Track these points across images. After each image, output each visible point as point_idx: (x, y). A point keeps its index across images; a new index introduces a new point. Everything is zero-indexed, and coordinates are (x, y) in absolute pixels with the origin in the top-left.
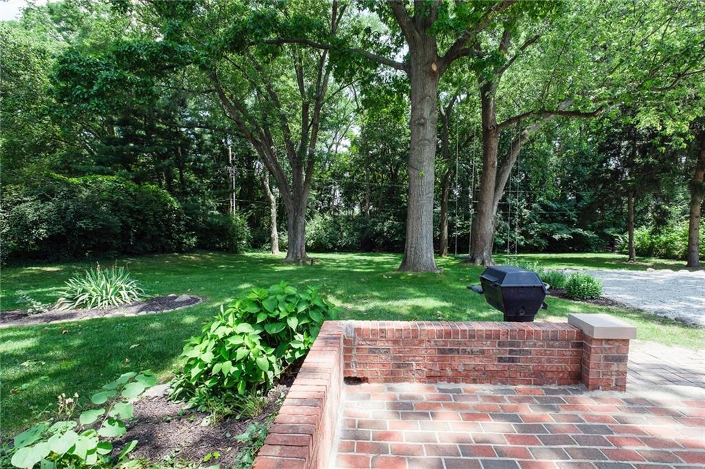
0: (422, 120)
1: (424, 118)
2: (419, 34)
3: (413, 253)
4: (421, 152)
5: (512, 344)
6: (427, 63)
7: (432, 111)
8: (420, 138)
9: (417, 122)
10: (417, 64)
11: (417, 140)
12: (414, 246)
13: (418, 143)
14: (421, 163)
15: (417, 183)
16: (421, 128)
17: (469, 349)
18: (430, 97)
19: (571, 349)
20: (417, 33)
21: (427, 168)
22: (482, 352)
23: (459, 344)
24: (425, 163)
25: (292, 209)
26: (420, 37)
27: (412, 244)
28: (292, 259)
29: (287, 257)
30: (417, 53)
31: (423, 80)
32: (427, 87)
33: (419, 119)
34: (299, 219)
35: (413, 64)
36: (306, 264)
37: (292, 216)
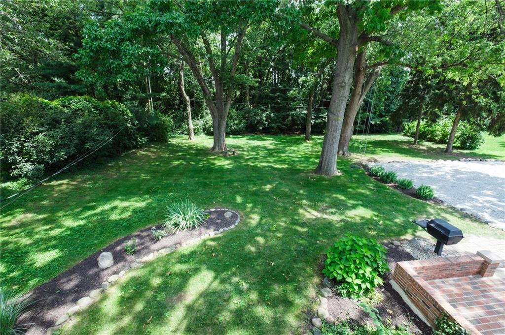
1: (345, 83)
2: (350, 23)
3: (326, 164)
4: (339, 105)
5: (463, 266)
6: (353, 45)
7: (350, 78)
8: (341, 95)
9: (339, 85)
10: (345, 45)
12: (327, 160)
13: (338, 98)
15: (334, 124)
16: (342, 89)
17: (449, 269)
18: (350, 68)
19: (480, 265)
20: (349, 22)
22: (453, 269)
23: (447, 268)
24: (341, 112)
25: (218, 116)
26: (350, 26)
27: (326, 159)
28: (219, 150)
29: (213, 148)
30: (347, 36)
31: (348, 56)
32: (350, 61)
33: (341, 83)
34: (223, 123)
35: (342, 43)
36: (230, 155)
37: (217, 121)
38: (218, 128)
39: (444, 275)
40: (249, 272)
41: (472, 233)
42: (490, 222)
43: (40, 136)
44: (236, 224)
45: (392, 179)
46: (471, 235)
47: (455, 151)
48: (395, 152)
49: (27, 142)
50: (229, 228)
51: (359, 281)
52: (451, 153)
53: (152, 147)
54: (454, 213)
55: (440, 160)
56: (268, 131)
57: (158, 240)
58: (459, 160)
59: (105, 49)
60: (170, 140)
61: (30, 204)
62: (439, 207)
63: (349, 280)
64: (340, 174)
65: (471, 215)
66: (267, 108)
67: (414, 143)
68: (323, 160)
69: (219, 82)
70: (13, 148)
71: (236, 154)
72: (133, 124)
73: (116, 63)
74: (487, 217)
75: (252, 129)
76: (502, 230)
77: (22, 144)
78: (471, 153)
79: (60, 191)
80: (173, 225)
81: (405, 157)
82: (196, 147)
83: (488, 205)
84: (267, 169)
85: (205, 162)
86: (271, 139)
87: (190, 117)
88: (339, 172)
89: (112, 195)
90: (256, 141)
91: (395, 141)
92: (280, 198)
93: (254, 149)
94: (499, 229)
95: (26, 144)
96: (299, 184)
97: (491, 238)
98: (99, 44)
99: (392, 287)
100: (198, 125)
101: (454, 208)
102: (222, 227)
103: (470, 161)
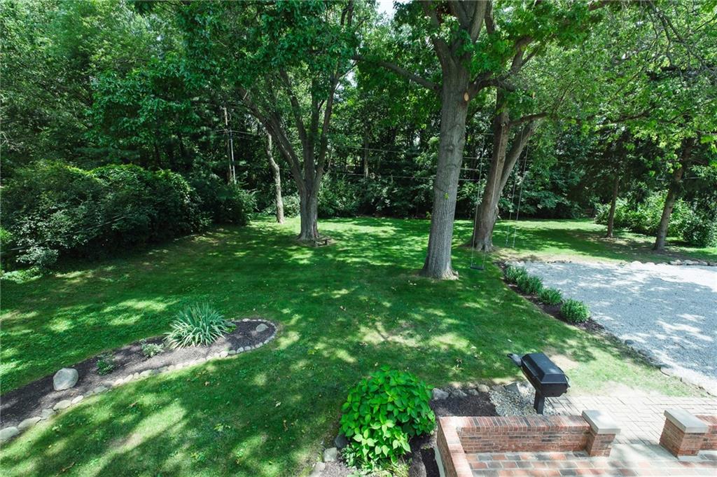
0: (451, 147)
1: (453, 145)
2: (455, 62)
3: (434, 262)
4: (448, 176)
5: (551, 433)
6: (461, 92)
7: (460, 138)
8: (448, 163)
9: (446, 148)
10: (450, 92)
11: (445, 165)
13: (445, 167)
14: (447, 185)
15: (442, 203)
16: (449, 154)
17: (526, 436)
18: (460, 125)
19: (583, 434)
20: (452, 61)
21: (452, 189)
22: (534, 437)
23: (522, 434)
24: (450, 186)
25: (305, 191)
26: (455, 66)
27: (433, 254)
28: (307, 238)
29: (300, 235)
30: (451, 81)
31: (454, 108)
32: (458, 115)
33: (448, 146)
34: (312, 200)
35: (446, 90)
36: (319, 245)
37: (305, 197)
38: (306, 208)
39: (520, 445)
40: (239, 414)
41: (622, 381)
42: (665, 366)
43: (59, 214)
44: (266, 342)
45: (533, 288)
46: (621, 384)
47: (673, 248)
48: (571, 248)
49: (41, 221)
50: (253, 348)
51: (371, 442)
52: (662, 251)
53: (220, 232)
54: (609, 348)
55: (636, 262)
56: (390, 213)
57: (150, 357)
58: (669, 263)
59: (118, 105)
60: (251, 222)
61: (28, 300)
62: (590, 336)
63: (358, 438)
64: (454, 278)
65: (639, 352)
66: (389, 180)
67: (608, 234)
68: (429, 255)
69: (307, 146)
70: (23, 229)
71: (328, 244)
72: (192, 200)
73: (131, 122)
74: (663, 357)
75: (367, 210)
76: (681, 380)
77: (35, 224)
78: (699, 252)
79: (71, 285)
80: (175, 338)
81: (581, 256)
82: (281, 233)
83: (676, 338)
84: (357, 266)
85: (279, 255)
86: (390, 224)
87: (280, 193)
88: (455, 275)
89: (132, 294)
90: (368, 227)
91: (579, 231)
92: (350, 308)
93: (359, 237)
94: (676, 378)
95: (39, 224)
96: (389, 289)
97: (654, 393)
98: (110, 99)
99: (434, 457)
100: (294, 203)
101: (616, 339)
102: (244, 346)
103: (688, 265)
